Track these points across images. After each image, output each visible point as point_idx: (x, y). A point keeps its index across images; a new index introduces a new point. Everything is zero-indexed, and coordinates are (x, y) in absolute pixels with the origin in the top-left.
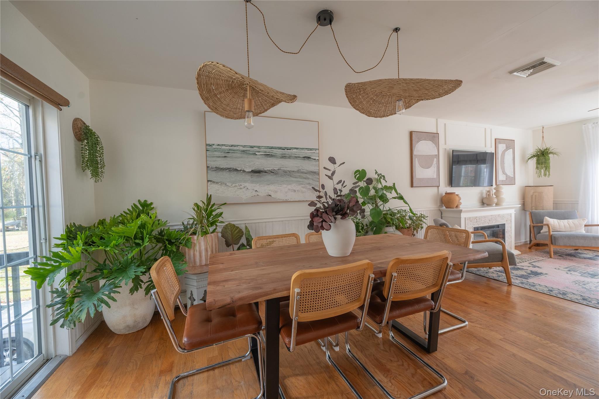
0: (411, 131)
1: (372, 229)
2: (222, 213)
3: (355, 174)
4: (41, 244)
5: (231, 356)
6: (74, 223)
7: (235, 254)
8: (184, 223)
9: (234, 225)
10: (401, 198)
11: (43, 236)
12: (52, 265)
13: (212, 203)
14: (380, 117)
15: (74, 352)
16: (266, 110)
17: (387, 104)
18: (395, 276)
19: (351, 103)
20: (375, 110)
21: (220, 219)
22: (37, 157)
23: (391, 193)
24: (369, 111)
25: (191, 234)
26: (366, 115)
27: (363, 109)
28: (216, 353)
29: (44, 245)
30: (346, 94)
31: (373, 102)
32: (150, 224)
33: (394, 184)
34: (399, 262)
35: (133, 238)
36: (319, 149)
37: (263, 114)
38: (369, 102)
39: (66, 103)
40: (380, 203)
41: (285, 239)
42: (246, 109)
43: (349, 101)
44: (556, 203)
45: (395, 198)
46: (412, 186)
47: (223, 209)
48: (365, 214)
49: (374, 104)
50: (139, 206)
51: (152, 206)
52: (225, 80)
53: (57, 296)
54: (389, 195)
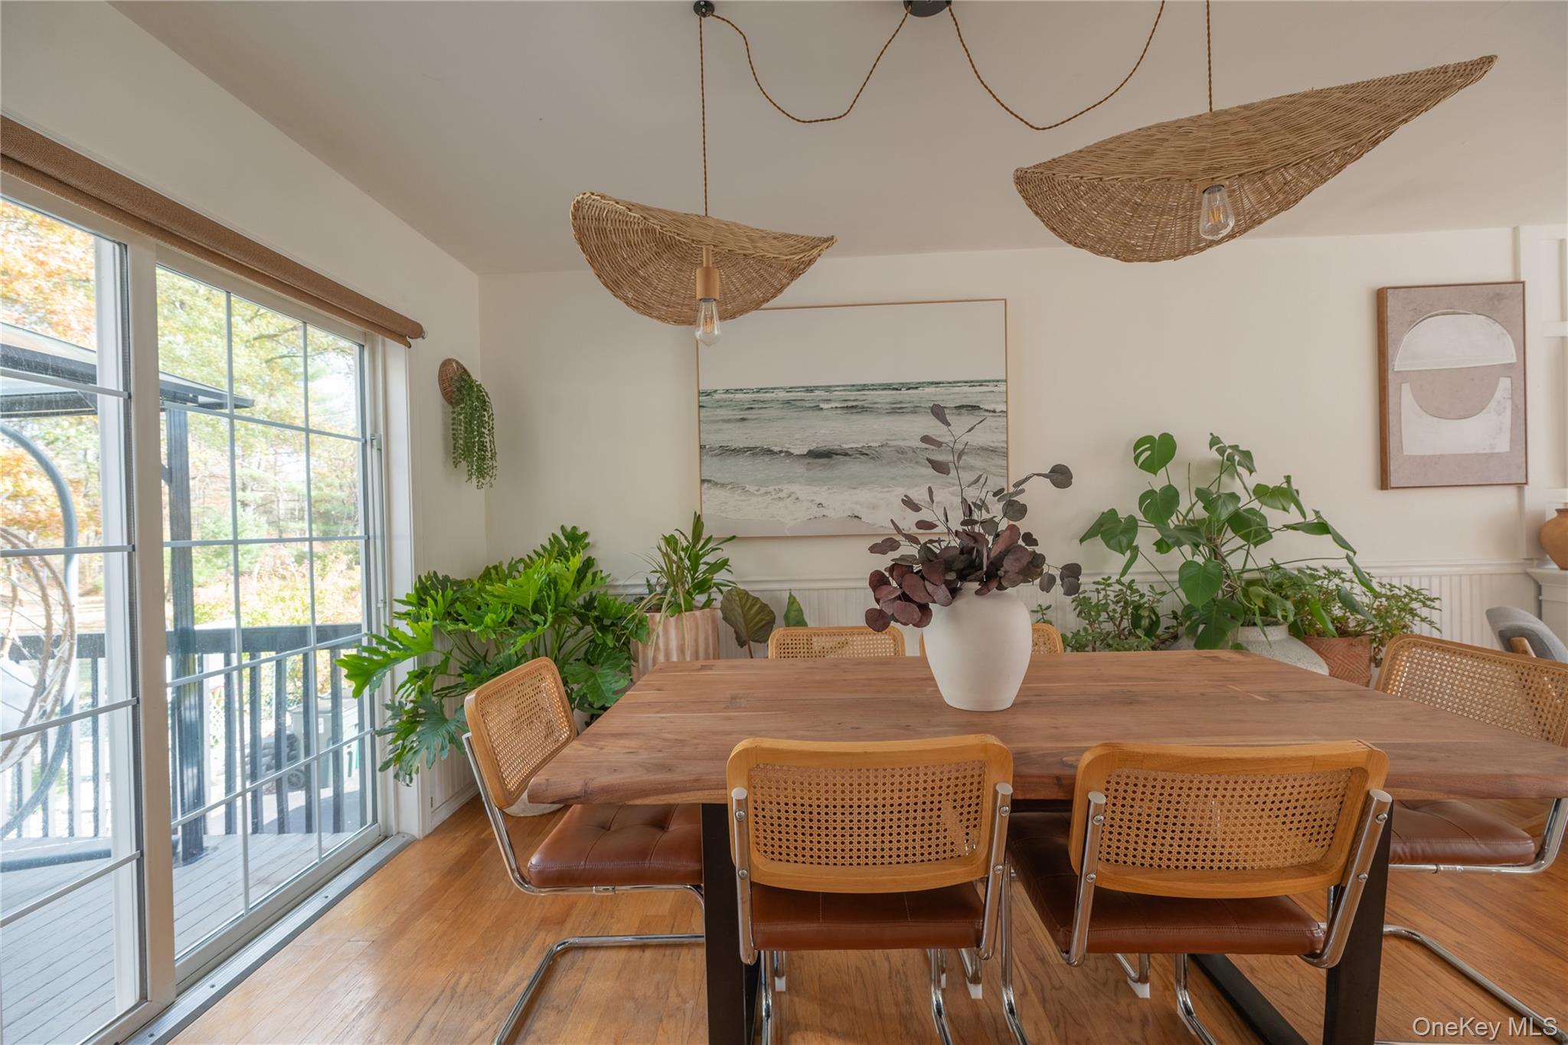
0: (1381, 287)
1: (1192, 630)
2: (725, 562)
3: (1135, 449)
4: (378, 609)
5: (694, 926)
6: (435, 573)
7: (710, 668)
8: (651, 582)
9: (746, 593)
10: (1321, 528)
11: (381, 597)
12: (384, 654)
13: (705, 535)
14: (1171, 258)
15: (427, 833)
16: (780, 290)
17: (1191, 210)
18: (1096, 805)
19: (1053, 229)
20: (1146, 238)
21: (720, 577)
22: (375, 442)
23: (1285, 509)
24: (1126, 246)
25: (649, 610)
26: (1117, 257)
27: (1100, 239)
28: (665, 909)
29: (382, 610)
30: (1030, 206)
31: (1134, 211)
32: (568, 580)
33: (1288, 479)
34: (1114, 758)
35: (529, 609)
36: (1006, 381)
37: (773, 303)
38: (1120, 213)
39: (417, 331)
40: (1231, 542)
41: (861, 641)
42: (699, 297)
43: (1047, 225)
45: (1293, 527)
46: (1384, 483)
47: (727, 552)
48: (1082, 579)
49: (1139, 217)
50: (562, 538)
51: (586, 541)
52: (641, 230)
53: (393, 715)
54: (1274, 517)
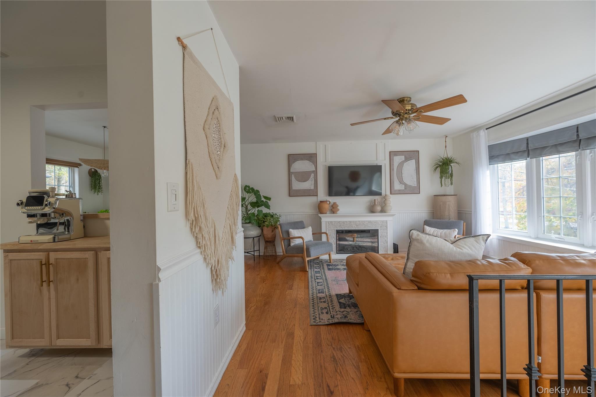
0: (289, 154)
39: (80, 165)
44: (460, 213)
46: (290, 195)
